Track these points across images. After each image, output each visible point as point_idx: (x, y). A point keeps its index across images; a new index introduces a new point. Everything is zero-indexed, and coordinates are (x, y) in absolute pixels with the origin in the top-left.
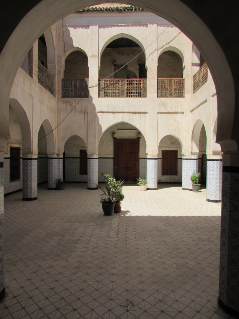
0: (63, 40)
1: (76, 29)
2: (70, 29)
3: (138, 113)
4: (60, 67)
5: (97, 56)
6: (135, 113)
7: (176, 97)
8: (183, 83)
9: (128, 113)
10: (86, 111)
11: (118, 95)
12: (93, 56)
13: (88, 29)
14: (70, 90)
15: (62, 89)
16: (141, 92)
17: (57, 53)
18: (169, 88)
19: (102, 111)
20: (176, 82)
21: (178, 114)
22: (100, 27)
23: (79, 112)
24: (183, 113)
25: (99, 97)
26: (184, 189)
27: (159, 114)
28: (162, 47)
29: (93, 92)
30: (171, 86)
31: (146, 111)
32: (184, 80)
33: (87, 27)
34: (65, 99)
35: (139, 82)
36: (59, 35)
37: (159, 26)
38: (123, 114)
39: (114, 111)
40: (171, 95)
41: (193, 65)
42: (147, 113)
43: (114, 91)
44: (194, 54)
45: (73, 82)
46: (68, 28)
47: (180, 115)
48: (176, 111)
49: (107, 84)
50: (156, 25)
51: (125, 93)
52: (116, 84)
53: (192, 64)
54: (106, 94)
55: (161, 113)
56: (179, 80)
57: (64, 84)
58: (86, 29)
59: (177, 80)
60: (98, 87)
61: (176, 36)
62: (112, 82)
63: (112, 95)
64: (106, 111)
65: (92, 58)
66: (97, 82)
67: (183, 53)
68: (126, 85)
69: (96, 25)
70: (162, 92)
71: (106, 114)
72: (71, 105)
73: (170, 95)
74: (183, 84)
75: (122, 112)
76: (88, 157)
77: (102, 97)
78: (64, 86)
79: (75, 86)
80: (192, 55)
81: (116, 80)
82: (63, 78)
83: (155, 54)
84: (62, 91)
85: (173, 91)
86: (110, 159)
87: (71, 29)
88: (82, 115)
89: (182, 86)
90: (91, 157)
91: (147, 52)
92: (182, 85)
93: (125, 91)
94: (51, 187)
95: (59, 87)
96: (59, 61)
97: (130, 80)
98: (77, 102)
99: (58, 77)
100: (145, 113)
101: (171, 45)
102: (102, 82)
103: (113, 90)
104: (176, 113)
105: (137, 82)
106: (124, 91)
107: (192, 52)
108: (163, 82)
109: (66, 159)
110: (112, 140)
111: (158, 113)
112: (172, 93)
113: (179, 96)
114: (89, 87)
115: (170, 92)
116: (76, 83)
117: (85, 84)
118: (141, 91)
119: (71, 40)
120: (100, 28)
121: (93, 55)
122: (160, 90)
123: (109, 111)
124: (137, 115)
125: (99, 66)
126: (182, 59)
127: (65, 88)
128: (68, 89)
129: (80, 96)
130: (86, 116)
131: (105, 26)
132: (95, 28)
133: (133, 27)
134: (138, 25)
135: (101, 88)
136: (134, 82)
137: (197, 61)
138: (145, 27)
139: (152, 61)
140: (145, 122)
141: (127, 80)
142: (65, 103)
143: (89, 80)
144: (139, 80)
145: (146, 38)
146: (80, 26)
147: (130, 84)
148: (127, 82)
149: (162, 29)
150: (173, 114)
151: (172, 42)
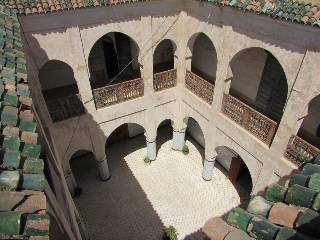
1: (46, 35)
2: (36, 36)
3: (138, 112)
5: (85, 67)
6: (135, 113)
7: (169, 88)
9: (129, 115)
10: (87, 127)
11: (116, 101)
12: (80, 68)
13: (64, 32)
14: (61, 112)
15: (51, 114)
18: (163, 81)
19: (104, 122)
20: (169, 74)
22: (81, 28)
23: (79, 131)
24: (175, 100)
25: (96, 109)
28: (157, 42)
29: (90, 107)
30: (165, 79)
31: (145, 109)
32: (176, 70)
33: (62, 29)
34: (59, 123)
35: (135, 83)
37: (153, 18)
38: (124, 117)
39: (115, 118)
45: (62, 103)
46: (33, 35)
47: (173, 103)
48: (170, 100)
49: (102, 93)
51: (123, 97)
52: (112, 90)
53: (186, 58)
55: (158, 106)
56: (172, 71)
58: (62, 33)
59: (170, 72)
60: (93, 100)
62: (107, 90)
64: (107, 120)
65: (80, 71)
67: (176, 44)
68: (123, 90)
69: (75, 27)
70: (158, 85)
72: (68, 127)
73: (164, 87)
74: (175, 74)
77: (101, 108)
78: (52, 109)
79: (66, 106)
80: (187, 49)
81: (112, 87)
83: (150, 51)
84: (51, 116)
85: (167, 83)
87: (38, 37)
88: (83, 132)
89: (174, 76)
95: (45, 113)
97: (126, 83)
100: (144, 110)
101: (165, 38)
102: (97, 94)
104: (170, 102)
106: (121, 95)
107: (187, 46)
108: (158, 77)
111: (155, 107)
113: (172, 86)
114: (83, 103)
115: (164, 84)
116: (66, 102)
119: (43, 52)
120: (82, 29)
121: (79, 66)
122: (156, 85)
123: (110, 120)
124: (137, 113)
125: (90, 77)
127: (53, 111)
128: (57, 111)
129: (75, 114)
130: (87, 131)
131: (87, 25)
132: (75, 30)
133: (124, 22)
134: (130, 18)
135: (96, 99)
136: (131, 84)
137: (190, 54)
138: (138, 20)
139: (148, 60)
140: (145, 117)
141: (124, 84)
142: (60, 127)
143: (81, 95)
144: (135, 81)
145: (139, 34)
146: (50, 29)
147: (126, 87)
148: (124, 85)
149: (156, 21)
150: (167, 104)
151: (166, 34)
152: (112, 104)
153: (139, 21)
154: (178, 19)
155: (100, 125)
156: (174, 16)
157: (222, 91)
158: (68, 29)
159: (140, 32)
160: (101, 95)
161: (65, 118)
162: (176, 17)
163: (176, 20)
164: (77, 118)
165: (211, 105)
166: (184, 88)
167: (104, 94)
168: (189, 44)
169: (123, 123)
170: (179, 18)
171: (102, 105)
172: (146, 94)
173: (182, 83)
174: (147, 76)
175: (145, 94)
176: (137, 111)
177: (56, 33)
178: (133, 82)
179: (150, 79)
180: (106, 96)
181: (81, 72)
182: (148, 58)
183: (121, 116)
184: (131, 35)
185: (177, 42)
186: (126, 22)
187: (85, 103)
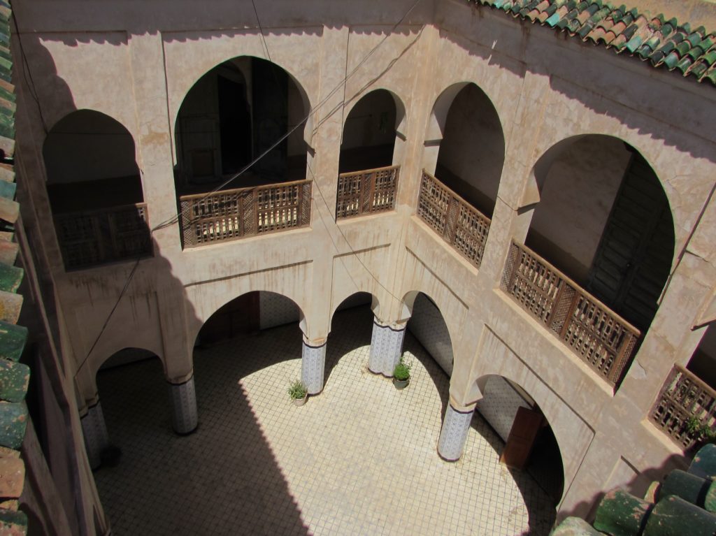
1: (74, 44)
2: (48, 44)
3: (289, 266)
5: (167, 138)
6: (282, 267)
7: (376, 213)
8: (394, 176)
9: (264, 270)
10: (152, 291)
12: (154, 138)
13: (122, 44)
14: (90, 244)
15: (62, 246)
18: (362, 194)
19: (198, 281)
20: (379, 177)
21: (377, 250)
22: (167, 36)
23: (130, 297)
24: (388, 245)
25: (183, 246)
27: (338, 259)
28: (358, 95)
29: (167, 240)
30: (368, 188)
31: (309, 259)
32: (397, 169)
33: (120, 36)
35: (290, 190)
37: (354, 32)
38: (251, 275)
39: (228, 275)
41: (428, 142)
42: (312, 262)
44: (434, 117)
45: (96, 221)
46: (41, 40)
47: (380, 252)
48: (375, 245)
49: (203, 208)
50: (345, 29)
52: (228, 204)
53: (425, 142)
54: (202, 235)
55: (343, 255)
56: (387, 171)
58: (117, 43)
59: (382, 172)
60: (178, 223)
62: (216, 201)
64: (208, 279)
65: (150, 146)
66: (174, 210)
67: (405, 105)
68: (256, 205)
69: (153, 32)
70: (347, 204)
71: (207, 284)
72: (104, 286)
73: (364, 209)
74: (395, 178)
77: (194, 244)
78: (67, 236)
79: (105, 231)
80: (430, 120)
81: (229, 195)
83: (338, 114)
84: (63, 252)
85: (371, 200)
87: (55, 48)
88: (141, 302)
89: (392, 184)
92: (392, 181)
95: (50, 243)
97: (266, 189)
100: (305, 262)
101: (378, 86)
102: (189, 207)
104: (374, 248)
105: (287, 192)
106: (251, 218)
107: (431, 113)
108: (350, 182)
111: (335, 257)
112: (367, 204)
113: (382, 209)
114: (151, 228)
115: (364, 202)
116: (106, 221)
119: (63, 88)
120: (169, 40)
121: (150, 132)
122: (342, 202)
123: (216, 278)
124: (287, 269)
125: (175, 163)
127: (69, 240)
128: (81, 241)
129: (125, 255)
130: (152, 301)
131: (185, 31)
132: (151, 42)
133: (278, 34)
134: (294, 27)
135: (186, 221)
136: (278, 192)
137: (437, 135)
138: (314, 35)
139: (330, 136)
140: (305, 280)
141: (260, 190)
142: (84, 283)
143: (146, 208)
144: (290, 186)
145: (314, 70)
146: (87, 32)
147: (266, 198)
148: (260, 194)
149: (360, 40)
150: (367, 253)
151: (383, 77)
152: (225, 237)
153: (318, 38)
154: (415, 41)
155: (187, 289)
156: (407, 34)
157: (509, 234)
158: (133, 36)
159: (317, 65)
160: (200, 212)
161: (100, 262)
162: (412, 36)
163: (411, 45)
164: (132, 264)
165: (478, 268)
166: (412, 217)
167: (207, 210)
168: (436, 109)
169: (248, 291)
170: (419, 42)
171: (199, 238)
172: (315, 221)
173: (410, 204)
174: (323, 177)
175: (312, 223)
176: (287, 264)
177: (101, 42)
178: (284, 188)
179: (329, 185)
180: (211, 216)
181: (155, 147)
182: (331, 132)
183: (243, 272)
184: (292, 69)
185: (407, 99)
186: (283, 35)
187: (155, 229)
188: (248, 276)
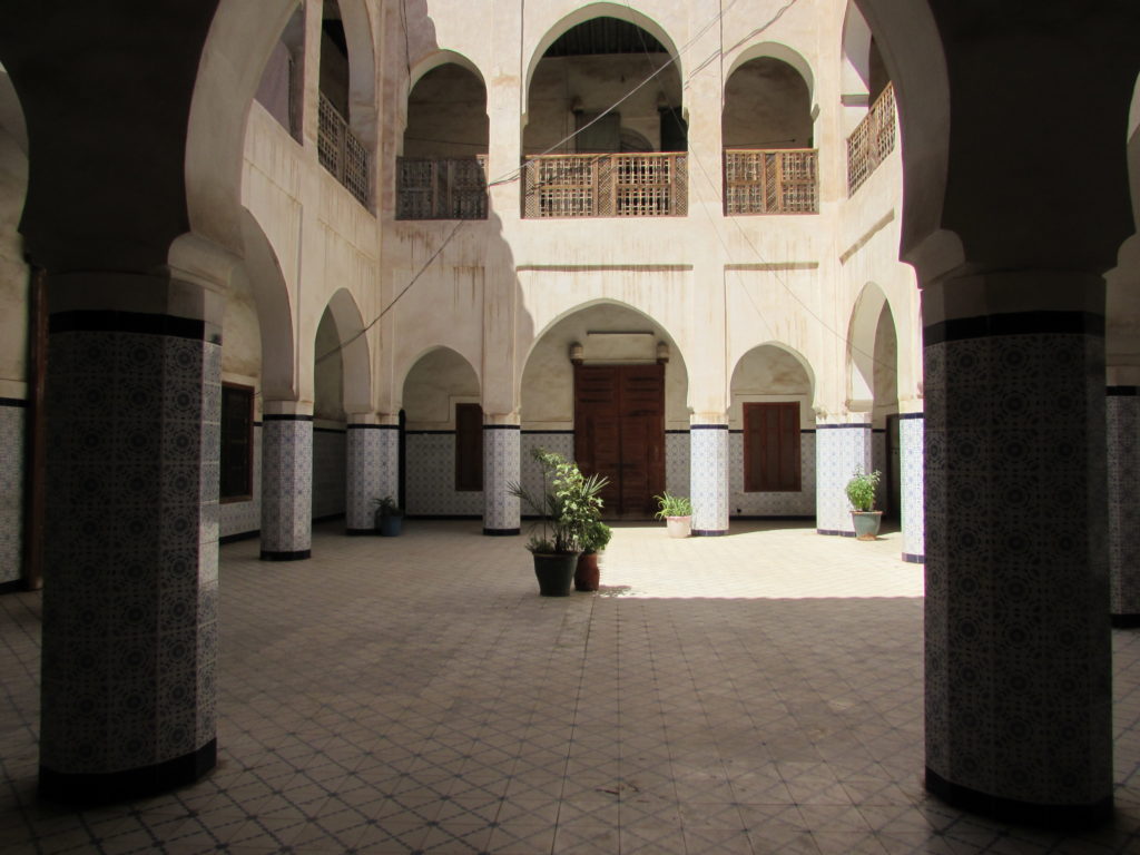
0: (403, 28)
3: (659, 268)
4: (392, 117)
5: (517, 80)
6: (648, 268)
7: (789, 214)
8: (812, 163)
9: (624, 268)
10: (480, 265)
11: (589, 209)
12: (503, 79)
14: (425, 195)
15: (399, 192)
16: (666, 199)
17: (381, 70)
18: (763, 182)
19: (535, 264)
20: (788, 162)
21: (797, 271)
23: (455, 269)
24: (814, 266)
25: (523, 215)
26: (823, 532)
27: (732, 273)
28: (739, 45)
29: (504, 199)
30: (771, 175)
31: (686, 263)
32: (814, 154)
34: (408, 223)
35: (659, 163)
36: (388, 12)
38: (605, 272)
39: (573, 263)
40: (771, 206)
41: (847, 100)
42: (691, 267)
43: (574, 195)
44: (848, 63)
45: (435, 167)
48: (791, 260)
49: (550, 171)
51: (613, 201)
52: (581, 170)
53: (843, 97)
54: (547, 207)
55: (739, 267)
56: (798, 154)
57: (405, 173)
59: (791, 154)
60: (518, 182)
61: (787, 8)
62: (566, 164)
63: (566, 209)
64: (547, 263)
65: (500, 87)
66: (517, 165)
67: (811, 65)
68: (615, 176)
70: (740, 195)
71: (547, 273)
72: (428, 245)
73: (768, 205)
74: (812, 166)
75: (603, 268)
76: (484, 423)
77: (537, 216)
78: (405, 180)
79: (443, 181)
80: (842, 67)
81: (582, 159)
82: (401, 154)
83: (714, 67)
84: (397, 197)
85: (779, 193)
86: (561, 436)
88: (465, 279)
89: (809, 175)
90: (497, 423)
91: (688, 62)
92: (808, 170)
93: (614, 194)
94: (356, 526)
95: (387, 183)
96: (388, 98)
97: (628, 158)
98: (448, 233)
99: (386, 150)
100: (682, 268)
101: (769, 36)
102: (535, 166)
103: (571, 194)
104: (790, 266)
105: (654, 165)
106: (609, 195)
107: (842, 57)
108: (743, 162)
109: (408, 436)
110: (568, 368)
111: (728, 267)
112: (773, 200)
113: (799, 210)
114: (489, 183)
115: (768, 195)
116: (445, 169)
117: (475, 175)
118: (666, 194)
119: (430, 27)
121: (501, 73)
122: (733, 189)
123: (558, 264)
124: (655, 273)
125: (524, 111)
126: (808, 85)
127: (407, 186)
128: (418, 189)
129: (459, 215)
130: (478, 281)
135: (529, 185)
136: (643, 163)
137: (860, 88)
139: (705, 90)
140: (682, 298)
141: (620, 159)
142: (409, 235)
143: (488, 160)
144: (658, 157)
145: (681, 17)
147: (628, 170)
148: (620, 164)
150: (779, 272)
151: (769, 28)
152: (574, 214)
155: (520, 272)
159: (684, 12)
160: (547, 176)
164: (458, 222)
167: (555, 175)
169: (601, 298)
171: (544, 210)
172: (693, 207)
174: (700, 144)
175: (690, 212)
176: (653, 263)
178: (651, 160)
181: (503, 89)
182: (706, 86)
183: (593, 263)
187: (492, 185)
188: (599, 272)
